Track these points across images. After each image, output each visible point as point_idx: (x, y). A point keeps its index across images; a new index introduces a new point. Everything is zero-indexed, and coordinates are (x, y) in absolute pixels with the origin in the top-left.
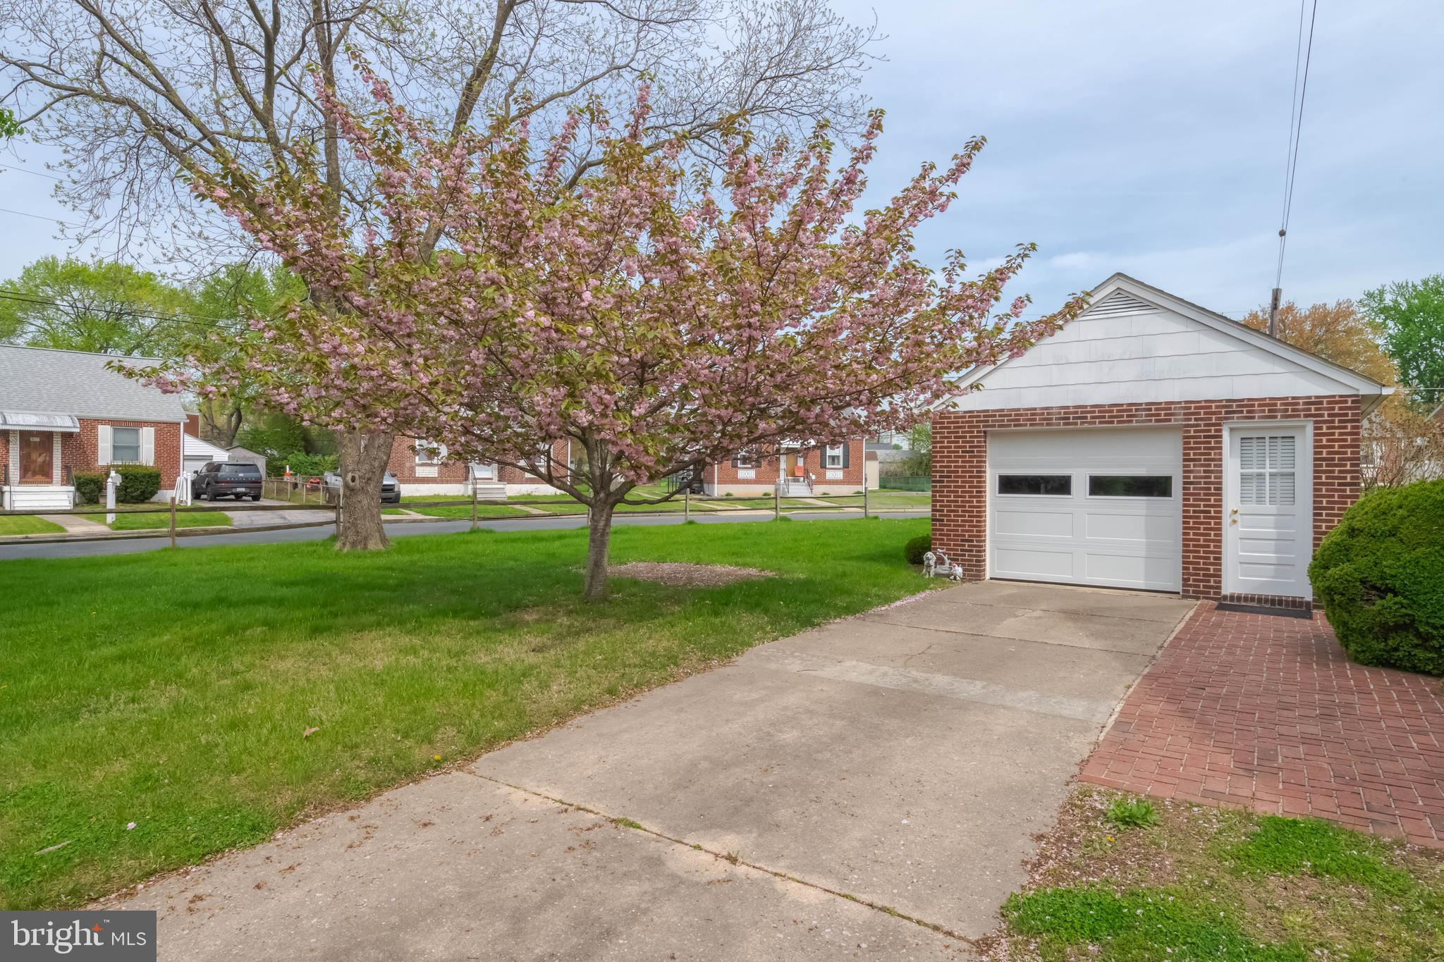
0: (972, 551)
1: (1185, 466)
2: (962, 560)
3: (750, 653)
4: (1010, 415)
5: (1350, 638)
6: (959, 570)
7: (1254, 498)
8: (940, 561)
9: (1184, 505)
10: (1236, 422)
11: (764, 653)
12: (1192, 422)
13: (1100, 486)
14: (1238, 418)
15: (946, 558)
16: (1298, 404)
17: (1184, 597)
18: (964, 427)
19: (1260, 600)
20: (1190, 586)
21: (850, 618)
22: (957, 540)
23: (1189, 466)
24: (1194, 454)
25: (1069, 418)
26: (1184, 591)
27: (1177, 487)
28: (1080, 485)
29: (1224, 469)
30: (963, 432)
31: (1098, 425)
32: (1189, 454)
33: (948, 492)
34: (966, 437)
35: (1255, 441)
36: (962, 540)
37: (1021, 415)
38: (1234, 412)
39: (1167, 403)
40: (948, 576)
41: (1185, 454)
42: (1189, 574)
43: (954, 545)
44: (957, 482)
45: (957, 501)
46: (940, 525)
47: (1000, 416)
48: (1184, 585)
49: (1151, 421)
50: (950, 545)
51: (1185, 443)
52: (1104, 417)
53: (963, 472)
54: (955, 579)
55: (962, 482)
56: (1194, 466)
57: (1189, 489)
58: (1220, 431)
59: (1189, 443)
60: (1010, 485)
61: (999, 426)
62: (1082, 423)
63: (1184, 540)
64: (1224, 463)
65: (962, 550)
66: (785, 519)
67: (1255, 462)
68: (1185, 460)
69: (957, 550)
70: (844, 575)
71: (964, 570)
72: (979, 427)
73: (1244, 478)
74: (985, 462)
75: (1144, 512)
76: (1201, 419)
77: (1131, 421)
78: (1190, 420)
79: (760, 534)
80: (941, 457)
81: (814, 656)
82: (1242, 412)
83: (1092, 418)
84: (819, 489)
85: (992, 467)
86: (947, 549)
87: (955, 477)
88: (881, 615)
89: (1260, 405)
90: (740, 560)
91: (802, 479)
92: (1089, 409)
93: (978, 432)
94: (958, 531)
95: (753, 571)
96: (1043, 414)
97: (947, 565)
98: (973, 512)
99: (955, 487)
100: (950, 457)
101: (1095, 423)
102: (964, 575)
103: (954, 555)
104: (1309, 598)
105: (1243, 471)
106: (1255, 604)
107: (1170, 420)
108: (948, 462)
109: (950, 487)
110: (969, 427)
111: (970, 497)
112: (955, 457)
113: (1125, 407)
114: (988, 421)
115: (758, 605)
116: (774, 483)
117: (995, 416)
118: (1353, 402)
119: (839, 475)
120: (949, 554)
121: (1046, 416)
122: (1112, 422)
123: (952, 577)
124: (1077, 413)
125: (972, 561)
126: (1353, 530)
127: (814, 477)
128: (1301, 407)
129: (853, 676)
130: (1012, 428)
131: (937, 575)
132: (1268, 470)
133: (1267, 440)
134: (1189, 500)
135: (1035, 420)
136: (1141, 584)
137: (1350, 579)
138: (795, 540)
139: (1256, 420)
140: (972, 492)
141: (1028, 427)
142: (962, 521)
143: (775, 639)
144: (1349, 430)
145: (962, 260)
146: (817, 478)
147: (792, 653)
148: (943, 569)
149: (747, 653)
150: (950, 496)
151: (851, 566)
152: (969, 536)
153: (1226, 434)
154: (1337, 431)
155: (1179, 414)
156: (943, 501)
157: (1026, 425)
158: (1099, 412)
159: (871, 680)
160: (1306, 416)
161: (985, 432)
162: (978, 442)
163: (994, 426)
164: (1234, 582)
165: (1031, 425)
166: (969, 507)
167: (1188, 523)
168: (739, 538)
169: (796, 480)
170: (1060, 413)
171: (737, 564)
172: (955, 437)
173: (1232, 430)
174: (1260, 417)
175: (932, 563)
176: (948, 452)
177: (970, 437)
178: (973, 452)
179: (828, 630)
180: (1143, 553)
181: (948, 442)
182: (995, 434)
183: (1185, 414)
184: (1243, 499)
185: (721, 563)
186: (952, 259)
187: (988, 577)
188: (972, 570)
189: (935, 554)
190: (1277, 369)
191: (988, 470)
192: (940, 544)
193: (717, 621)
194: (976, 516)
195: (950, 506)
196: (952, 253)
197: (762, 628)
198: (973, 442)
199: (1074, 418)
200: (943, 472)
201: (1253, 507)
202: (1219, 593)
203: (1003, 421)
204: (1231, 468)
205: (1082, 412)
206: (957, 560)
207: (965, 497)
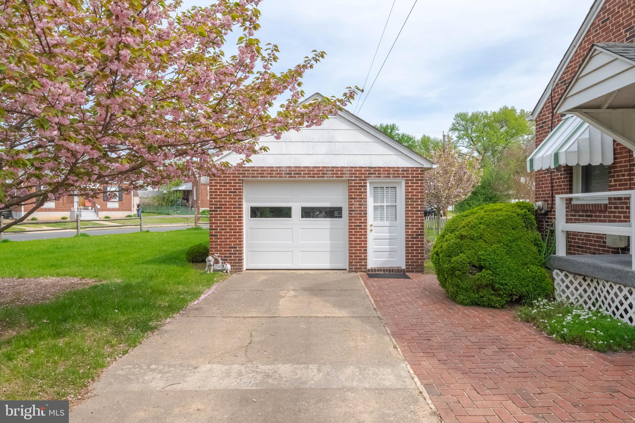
0: (236, 254)
1: (349, 202)
2: (230, 260)
3: (107, 374)
4: (258, 171)
5: (459, 292)
6: (228, 267)
7: (379, 219)
8: (216, 262)
9: (350, 223)
10: (373, 179)
11: (120, 372)
12: (353, 178)
13: (308, 213)
14: (374, 177)
15: (219, 259)
16: (399, 171)
17: (350, 272)
18: (230, 177)
19: (384, 270)
20: (353, 265)
21: (176, 315)
22: (226, 248)
23: (352, 202)
24: (354, 195)
25: (291, 174)
26: (349, 268)
27: (345, 213)
28: (296, 212)
29: (368, 203)
30: (229, 180)
31: (307, 178)
32: (352, 195)
33: (220, 217)
34: (231, 183)
35: (379, 189)
36: (230, 248)
37: (264, 171)
38: (372, 174)
39: (341, 167)
40: (222, 271)
41: (349, 195)
42: (352, 259)
43: (225, 251)
44: (226, 211)
45: (226, 223)
46: (215, 239)
47: (252, 170)
48: (350, 265)
49: (333, 177)
50: (222, 251)
51: (349, 189)
52: (310, 174)
53: (229, 205)
54: (227, 272)
55: (229, 211)
56: (354, 201)
57: (352, 214)
58: (366, 183)
59: (352, 189)
60: (256, 212)
61: (252, 177)
62: (299, 177)
63: (349, 241)
64: (368, 200)
65: (229, 254)
66: (84, 235)
67: (379, 200)
68: (349, 199)
69: (226, 254)
70: (151, 277)
71: (231, 266)
72: (239, 177)
73: (375, 208)
74: (242, 199)
75: (329, 227)
76: (357, 177)
77: (324, 177)
78: (352, 177)
79: (69, 247)
80: (215, 195)
81: (170, 366)
82: (375, 174)
83: (304, 174)
84: (103, 214)
85: (246, 202)
86: (220, 254)
87: (225, 208)
88: (197, 309)
89: (383, 171)
90: (61, 271)
91: (90, 208)
92: (302, 169)
93: (239, 180)
94: (227, 242)
95: (75, 280)
96: (277, 170)
97: (220, 264)
98: (236, 229)
99: (225, 214)
100: (221, 195)
101: (305, 177)
102: (231, 269)
103: (225, 257)
104: (404, 267)
105: (375, 204)
106: (382, 273)
107: (342, 177)
108: (220, 198)
109: (221, 214)
110: (233, 177)
111: (234, 220)
112: (225, 195)
113: (321, 169)
114: (245, 174)
115: (95, 316)
116: (70, 210)
117: (249, 171)
118: (421, 171)
119: (116, 205)
120: (221, 257)
121: (279, 172)
122: (314, 177)
123: (225, 271)
124: (296, 171)
125: (236, 260)
126: (462, 236)
127: (99, 207)
128: (400, 172)
129: (214, 383)
130: (260, 178)
131: (214, 271)
132: (385, 204)
133: (385, 188)
134: (352, 220)
135: (273, 174)
136: (328, 266)
137: (465, 262)
138: (100, 251)
139: (382, 178)
140: (236, 217)
141: (269, 178)
142: (229, 235)
143: (125, 352)
144: (419, 185)
145: (277, 54)
146: (101, 207)
147: (148, 367)
148: (219, 267)
149: (103, 375)
150: (221, 220)
151: (152, 269)
152: (234, 244)
153: (368, 185)
154: (415, 185)
155: (347, 174)
156: (217, 223)
157: (267, 177)
158: (308, 171)
159: (231, 383)
160: (403, 177)
161: (243, 180)
162: (239, 186)
163: (248, 177)
164: (373, 262)
165: (270, 177)
166: (234, 226)
167: (352, 232)
168: (52, 252)
169: (86, 208)
170: (286, 171)
171: (58, 275)
172: (224, 183)
173: (370, 183)
174: (383, 177)
175: (212, 263)
176: (220, 192)
177: (234, 183)
178: (236, 192)
179: (166, 332)
180: (329, 249)
181: (220, 186)
182: (248, 182)
183: (350, 174)
184: (375, 219)
185: (43, 275)
186: (270, 51)
187: (244, 269)
188: (236, 266)
189: (213, 257)
190: (391, 153)
191: (244, 203)
192: (215, 251)
193: (61, 342)
194: (238, 232)
195: (222, 226)
196: (270, 46)
197: (108, 342)
198: (236, 186)
199: (294, 174)
200: (217, 205)
201: (379, 223)
202: (366, 268)
203: (254, 174)
204: (370, 203)
205: (299, 171)
206: (227, 260)
207: (231, 220)
